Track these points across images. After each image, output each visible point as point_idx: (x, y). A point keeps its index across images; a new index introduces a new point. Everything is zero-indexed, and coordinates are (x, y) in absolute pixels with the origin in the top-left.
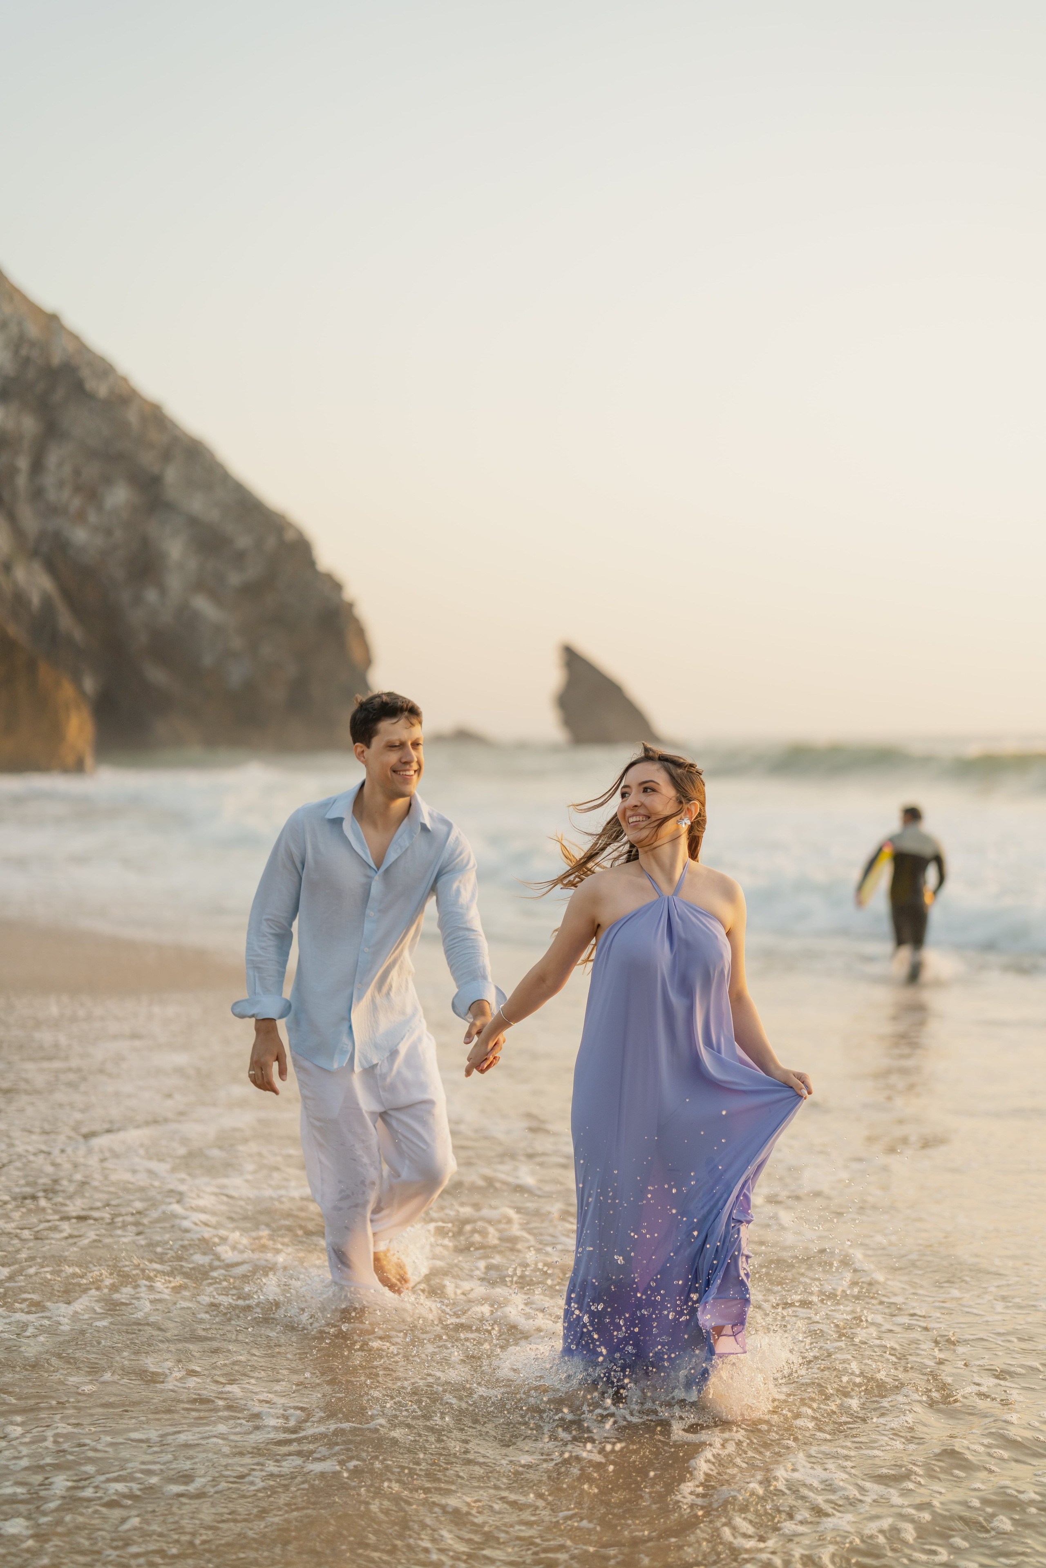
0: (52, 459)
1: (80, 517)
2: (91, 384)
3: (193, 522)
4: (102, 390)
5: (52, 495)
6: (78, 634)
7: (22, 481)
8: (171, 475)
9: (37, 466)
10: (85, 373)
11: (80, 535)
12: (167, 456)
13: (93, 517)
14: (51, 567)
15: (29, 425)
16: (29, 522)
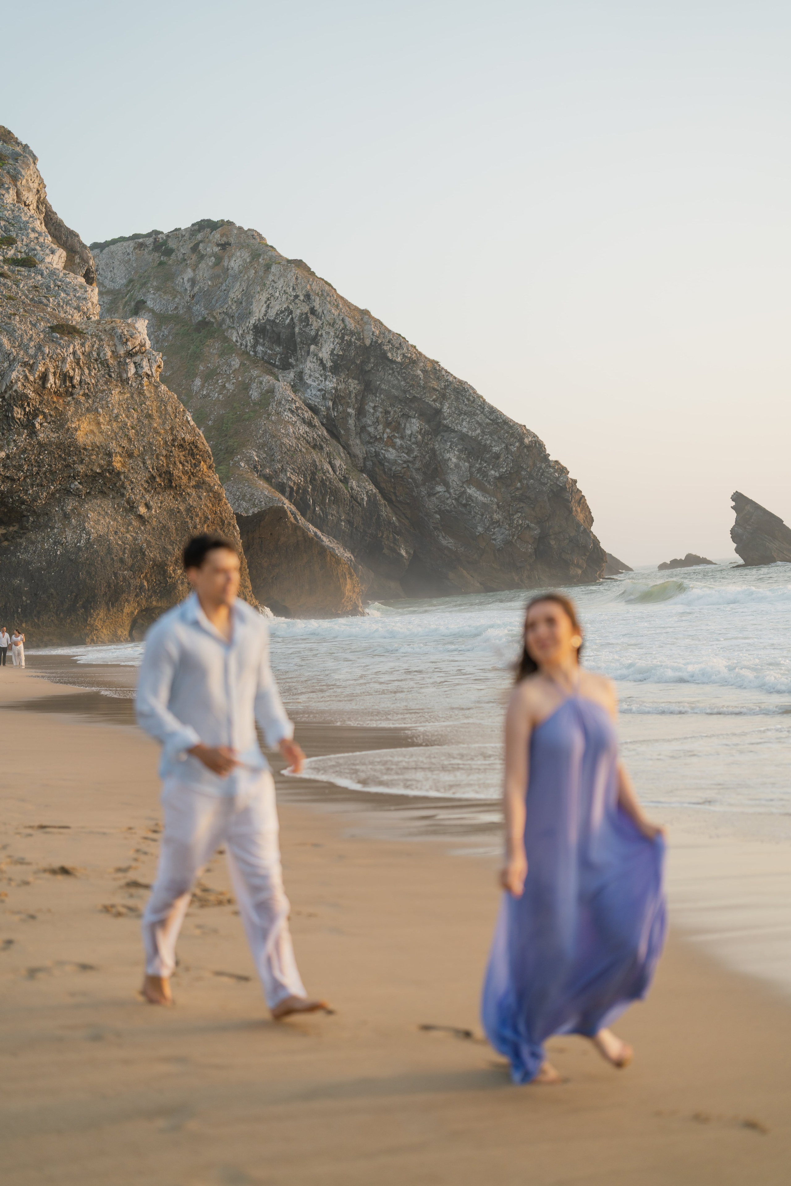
1: (391, 443)
2: (390, 355)
3: (463, 437)
4: (398, 357)
5: (372, 430)
6: (394, 519)
7: (351, 423)
8: (446, 409)
9: (361, 412)
10: (388, 347)
12: (443, 396)
14: (374, 478)
15: (354, 385)
16: (359, 450)
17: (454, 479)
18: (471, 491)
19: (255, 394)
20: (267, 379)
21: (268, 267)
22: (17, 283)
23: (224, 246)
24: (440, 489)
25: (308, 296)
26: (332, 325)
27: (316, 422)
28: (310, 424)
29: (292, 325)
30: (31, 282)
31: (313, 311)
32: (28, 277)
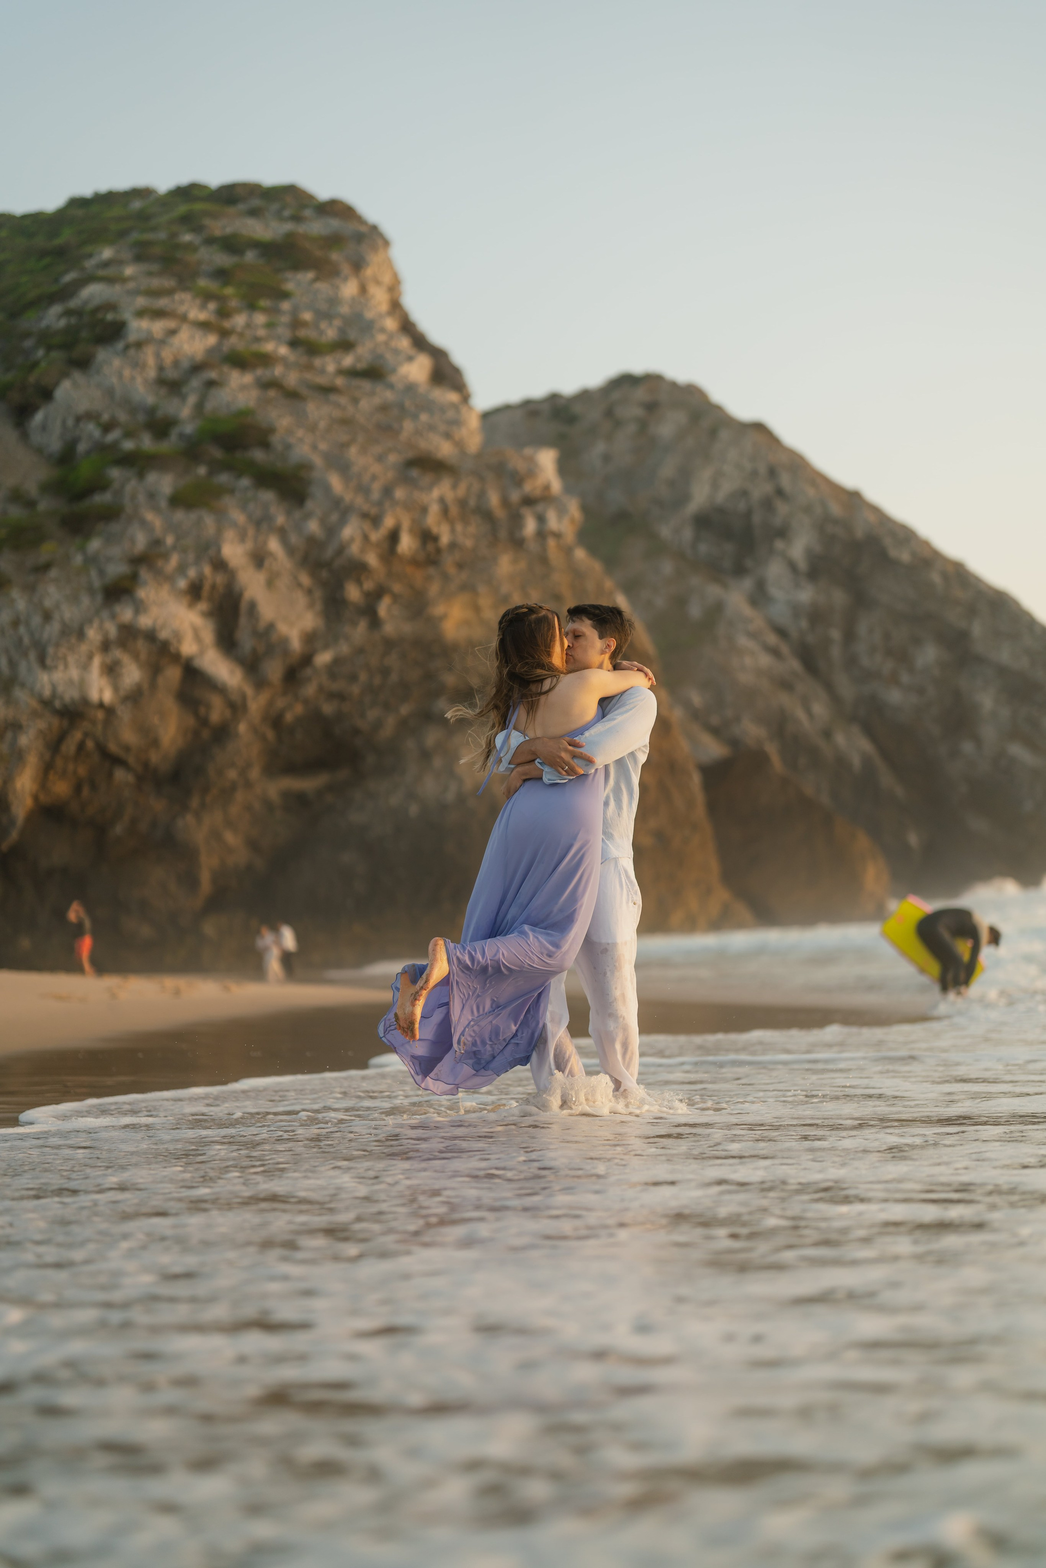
0: (861, 628)
1: (894, 680)
2: (893, 553)
3: (1002, 671)
4: (905, 557)
5: (865, 661)
6: (899, 791)
7: (836, 652)
8: (977, 629)
9: (850, 636)
10: (888, 542)
11: (894, 696)
12: (972, 611)
13: (905, 678)
14: (869, 731)
15: (839, 597)
16: (846, 688)
17: (989, 733)
18: (1016, 750)
19: (695, 611)
20: (714, 591)
21: (713, 433)
22: (355, 401)
23: (651, 407)
24: (968, 747)
25: (772, 473)
26: (808, 509)
27: (785, 649)
28: (775, 652)
29: (749, 514)
30: (377, 401)
31: (780, 492)
32: (373, 394)
